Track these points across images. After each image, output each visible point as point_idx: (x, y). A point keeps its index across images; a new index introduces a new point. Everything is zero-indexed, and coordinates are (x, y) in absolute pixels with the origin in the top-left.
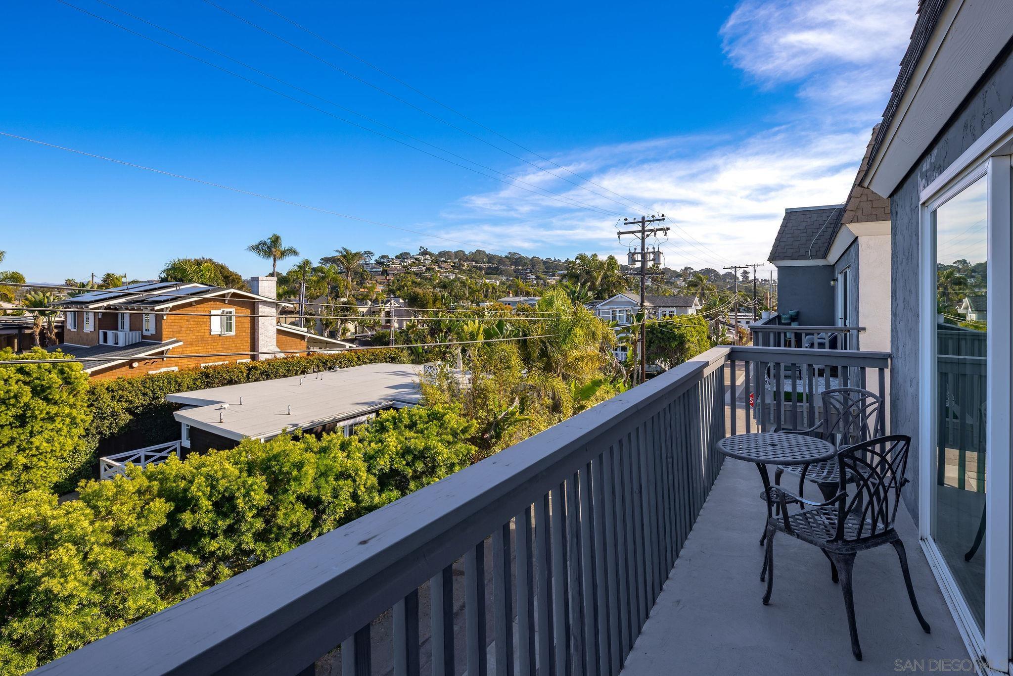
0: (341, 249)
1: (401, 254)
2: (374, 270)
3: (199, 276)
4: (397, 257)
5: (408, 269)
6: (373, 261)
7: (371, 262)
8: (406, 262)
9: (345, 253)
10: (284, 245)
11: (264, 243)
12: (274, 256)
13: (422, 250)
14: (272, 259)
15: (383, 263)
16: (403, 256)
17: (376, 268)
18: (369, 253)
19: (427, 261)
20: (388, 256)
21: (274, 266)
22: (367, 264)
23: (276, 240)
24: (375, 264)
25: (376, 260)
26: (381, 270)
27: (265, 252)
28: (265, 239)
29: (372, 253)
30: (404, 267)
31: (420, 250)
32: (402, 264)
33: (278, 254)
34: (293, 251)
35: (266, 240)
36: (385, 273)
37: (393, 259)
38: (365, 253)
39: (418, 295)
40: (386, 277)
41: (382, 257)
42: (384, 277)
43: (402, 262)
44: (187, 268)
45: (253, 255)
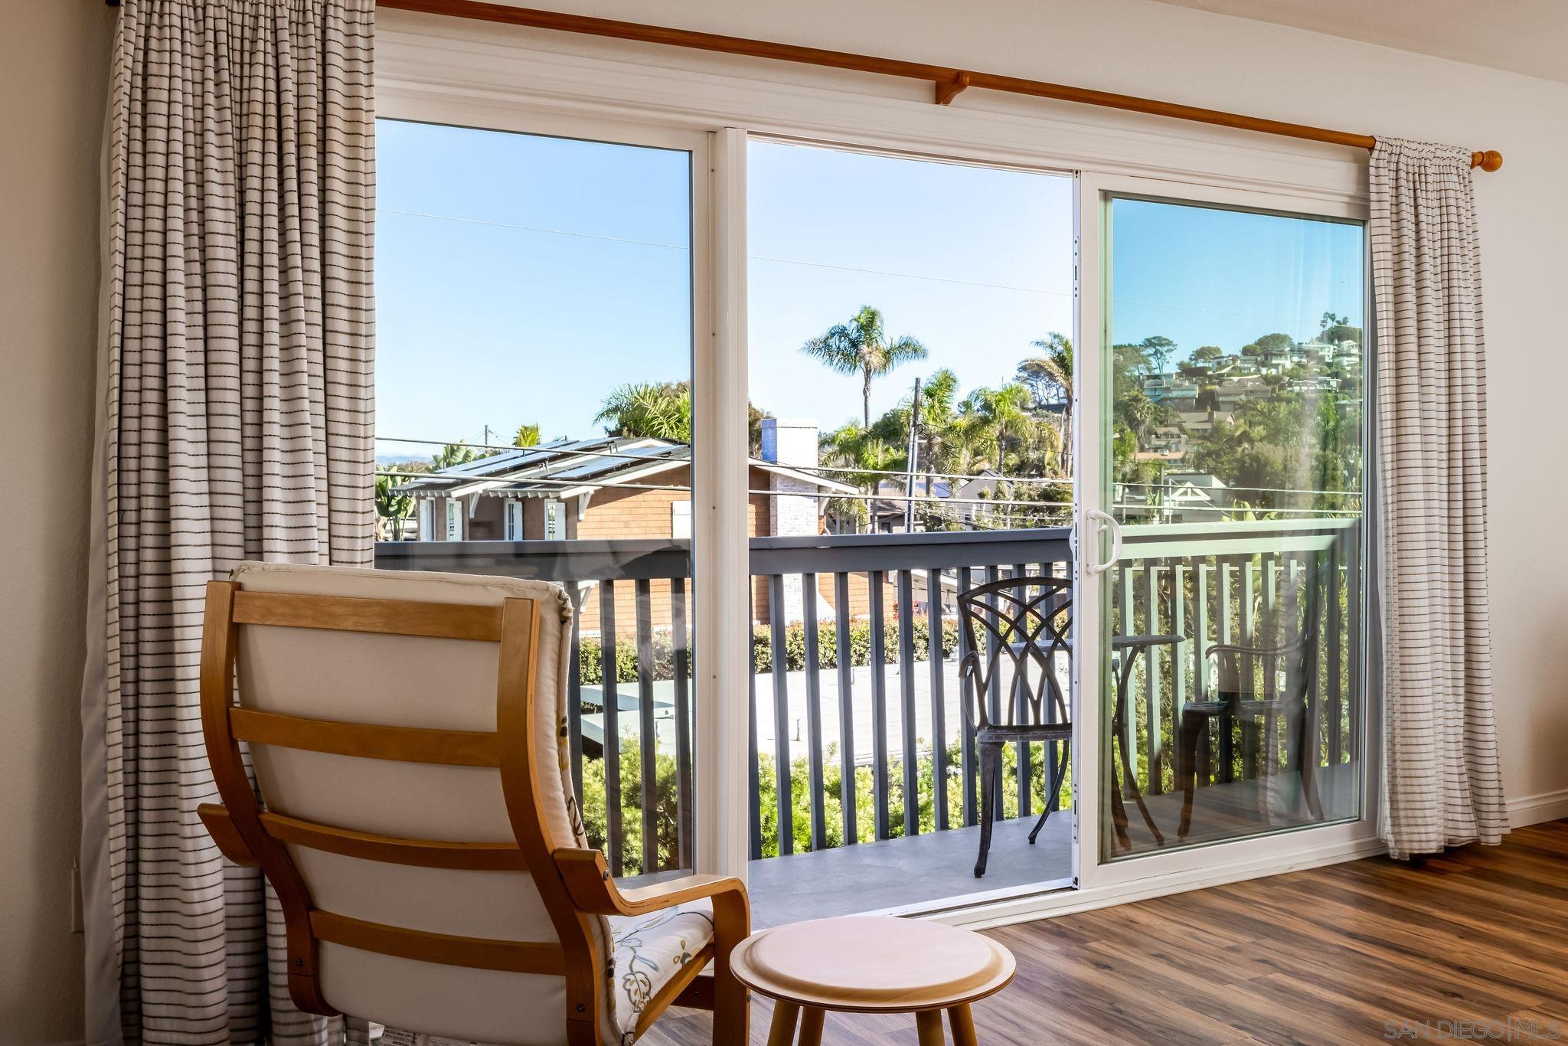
0: (1048, 339)
1: (1262, 342)
2: (1174, 394)
3: (672, 422)
4: (1246, 351)
5: (1282, 387)
6: (1170, 368)
7: (1166, 370)
8: (1276, 366)
9: (1060, 348)
10: (889, 334)
11: (842, 332)
12: (867, 364)
13: (1330, 324)
14: (860, 374)
15: (1200, 372)
16: (1265, 349)
17: (1178, 387)
18: (1157, 344)
19: (1345, 361)
20: (1217, 350)
21: (865, 393)
22: (1156, 377)
23: (869, 323)
24: (1179, 375)
25: (1181, 365)
26: (1196, 392)
27: (846, 357)
28: (844, 321)
29: (1169, 343)
30: (1267, 380)
31: (1323, 323)
32: (1264, 371)
33: (876, 360)
34: (909, 348)
35: (846, 323)
36: (1207, 401)
37: (1235, 358)
38: (1149, 343)
39: (1266, 465)
40: (1211, 415)
41: (1201, 353)
42: (1204, 416)
43: (1264, 364)
44: (648, 403)
45: (817, 364)
